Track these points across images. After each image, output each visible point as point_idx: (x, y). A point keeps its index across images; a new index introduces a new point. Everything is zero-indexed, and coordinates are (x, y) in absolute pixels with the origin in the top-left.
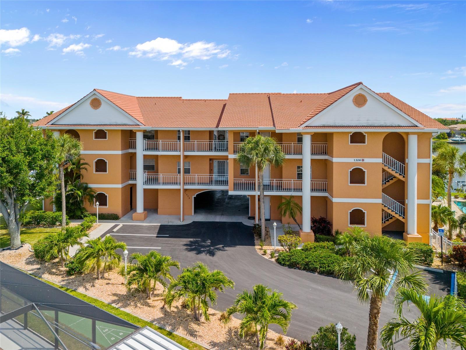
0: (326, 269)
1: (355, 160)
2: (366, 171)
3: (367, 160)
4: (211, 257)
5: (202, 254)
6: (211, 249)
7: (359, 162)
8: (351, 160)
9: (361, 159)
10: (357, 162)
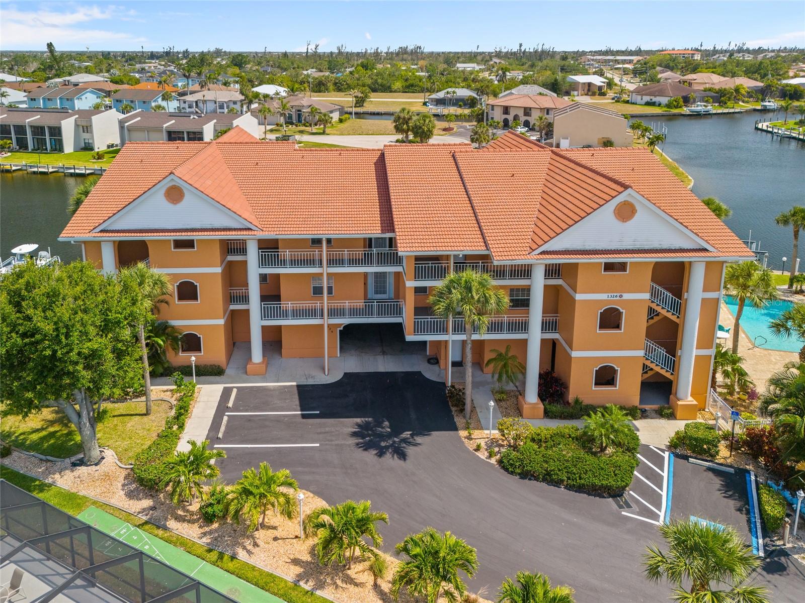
0: (576, 482)
1: (610, 296)
2: (624, 311)
3: (627, 296)
4: (401, 462)
5: (386, 456)
6: (394, 442)
7: (615, 298)
8: (603, 296)
9: (618, 295)
10: (612, 298)
